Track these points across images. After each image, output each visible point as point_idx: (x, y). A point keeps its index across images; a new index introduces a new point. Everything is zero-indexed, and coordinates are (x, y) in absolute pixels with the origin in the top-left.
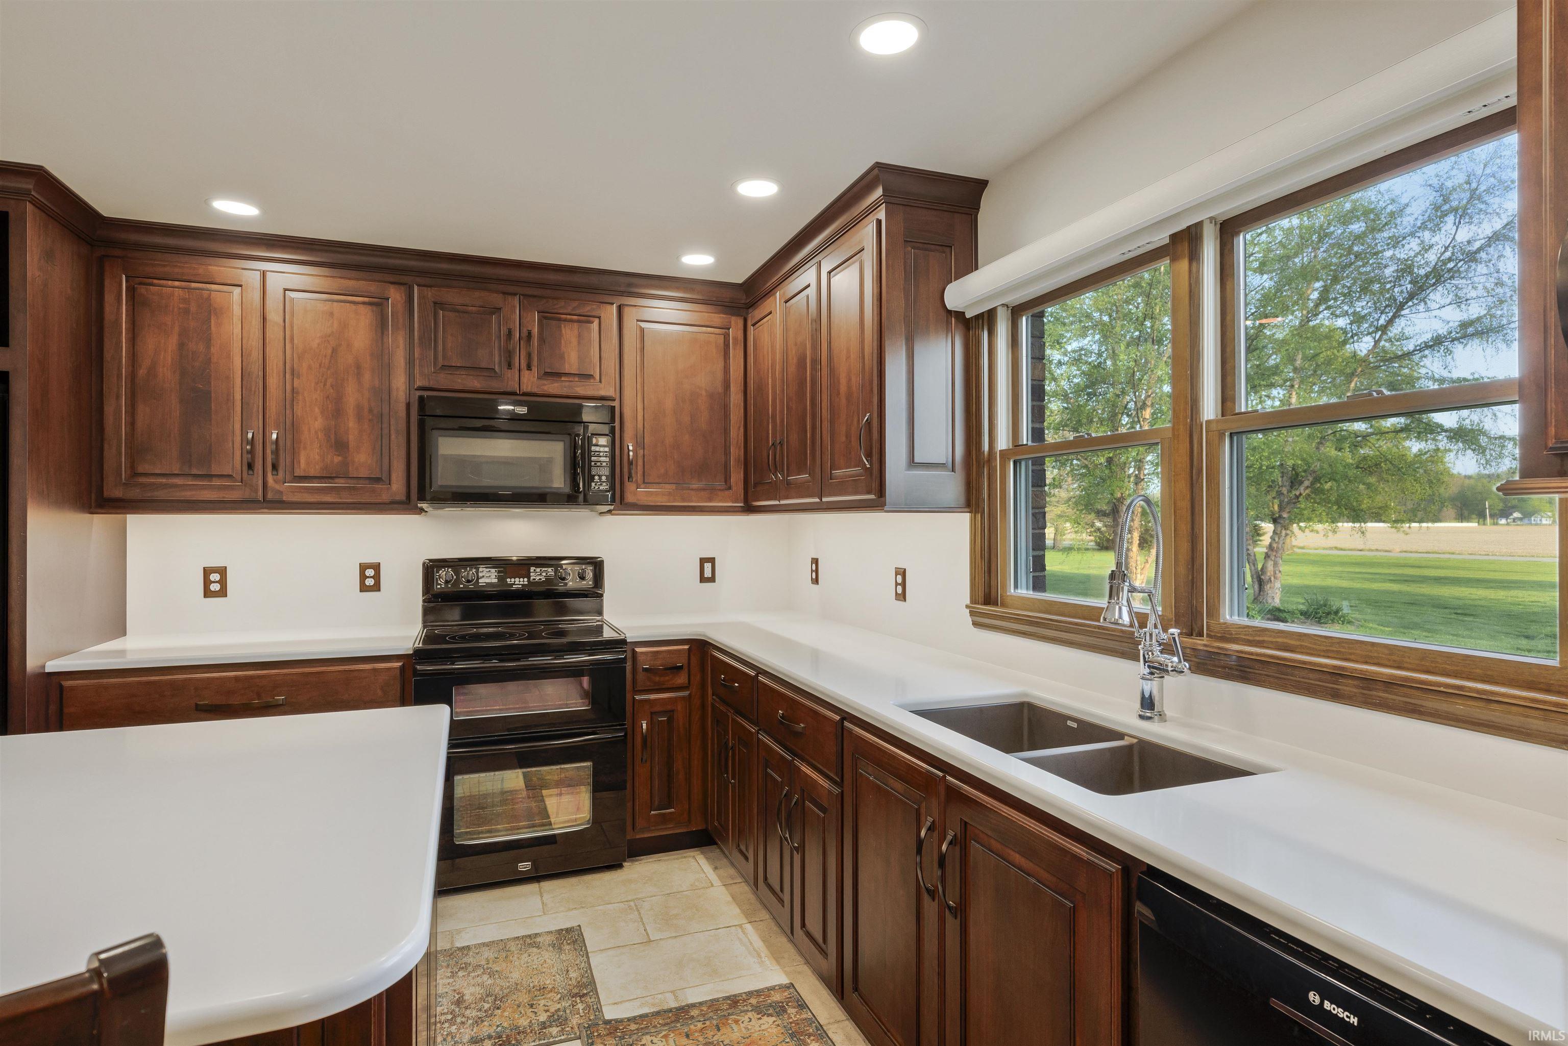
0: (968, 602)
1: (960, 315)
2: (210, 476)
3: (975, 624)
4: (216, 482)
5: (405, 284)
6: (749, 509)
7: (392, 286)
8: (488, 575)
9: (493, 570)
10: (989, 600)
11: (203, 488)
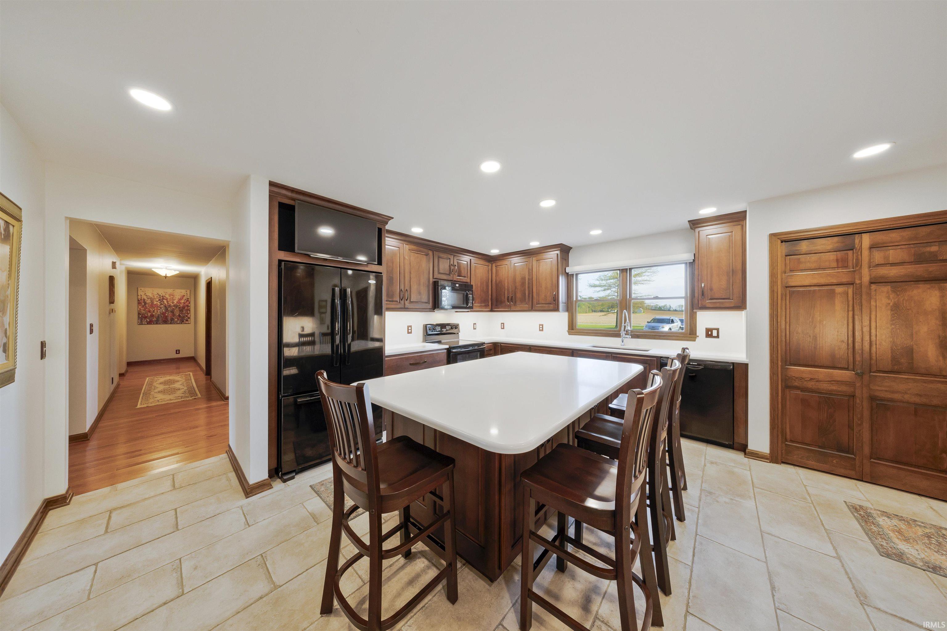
0: (567, 330)
1: (568, 274)
2: (393, 301)
3: (569, 334)
4: (394, 303)
5: (432, 250)
6: (492, 311)
7: (430, 251)
8: (438, 328)
9: (439, 327)
10: (572, 329)
11: (392, 304)
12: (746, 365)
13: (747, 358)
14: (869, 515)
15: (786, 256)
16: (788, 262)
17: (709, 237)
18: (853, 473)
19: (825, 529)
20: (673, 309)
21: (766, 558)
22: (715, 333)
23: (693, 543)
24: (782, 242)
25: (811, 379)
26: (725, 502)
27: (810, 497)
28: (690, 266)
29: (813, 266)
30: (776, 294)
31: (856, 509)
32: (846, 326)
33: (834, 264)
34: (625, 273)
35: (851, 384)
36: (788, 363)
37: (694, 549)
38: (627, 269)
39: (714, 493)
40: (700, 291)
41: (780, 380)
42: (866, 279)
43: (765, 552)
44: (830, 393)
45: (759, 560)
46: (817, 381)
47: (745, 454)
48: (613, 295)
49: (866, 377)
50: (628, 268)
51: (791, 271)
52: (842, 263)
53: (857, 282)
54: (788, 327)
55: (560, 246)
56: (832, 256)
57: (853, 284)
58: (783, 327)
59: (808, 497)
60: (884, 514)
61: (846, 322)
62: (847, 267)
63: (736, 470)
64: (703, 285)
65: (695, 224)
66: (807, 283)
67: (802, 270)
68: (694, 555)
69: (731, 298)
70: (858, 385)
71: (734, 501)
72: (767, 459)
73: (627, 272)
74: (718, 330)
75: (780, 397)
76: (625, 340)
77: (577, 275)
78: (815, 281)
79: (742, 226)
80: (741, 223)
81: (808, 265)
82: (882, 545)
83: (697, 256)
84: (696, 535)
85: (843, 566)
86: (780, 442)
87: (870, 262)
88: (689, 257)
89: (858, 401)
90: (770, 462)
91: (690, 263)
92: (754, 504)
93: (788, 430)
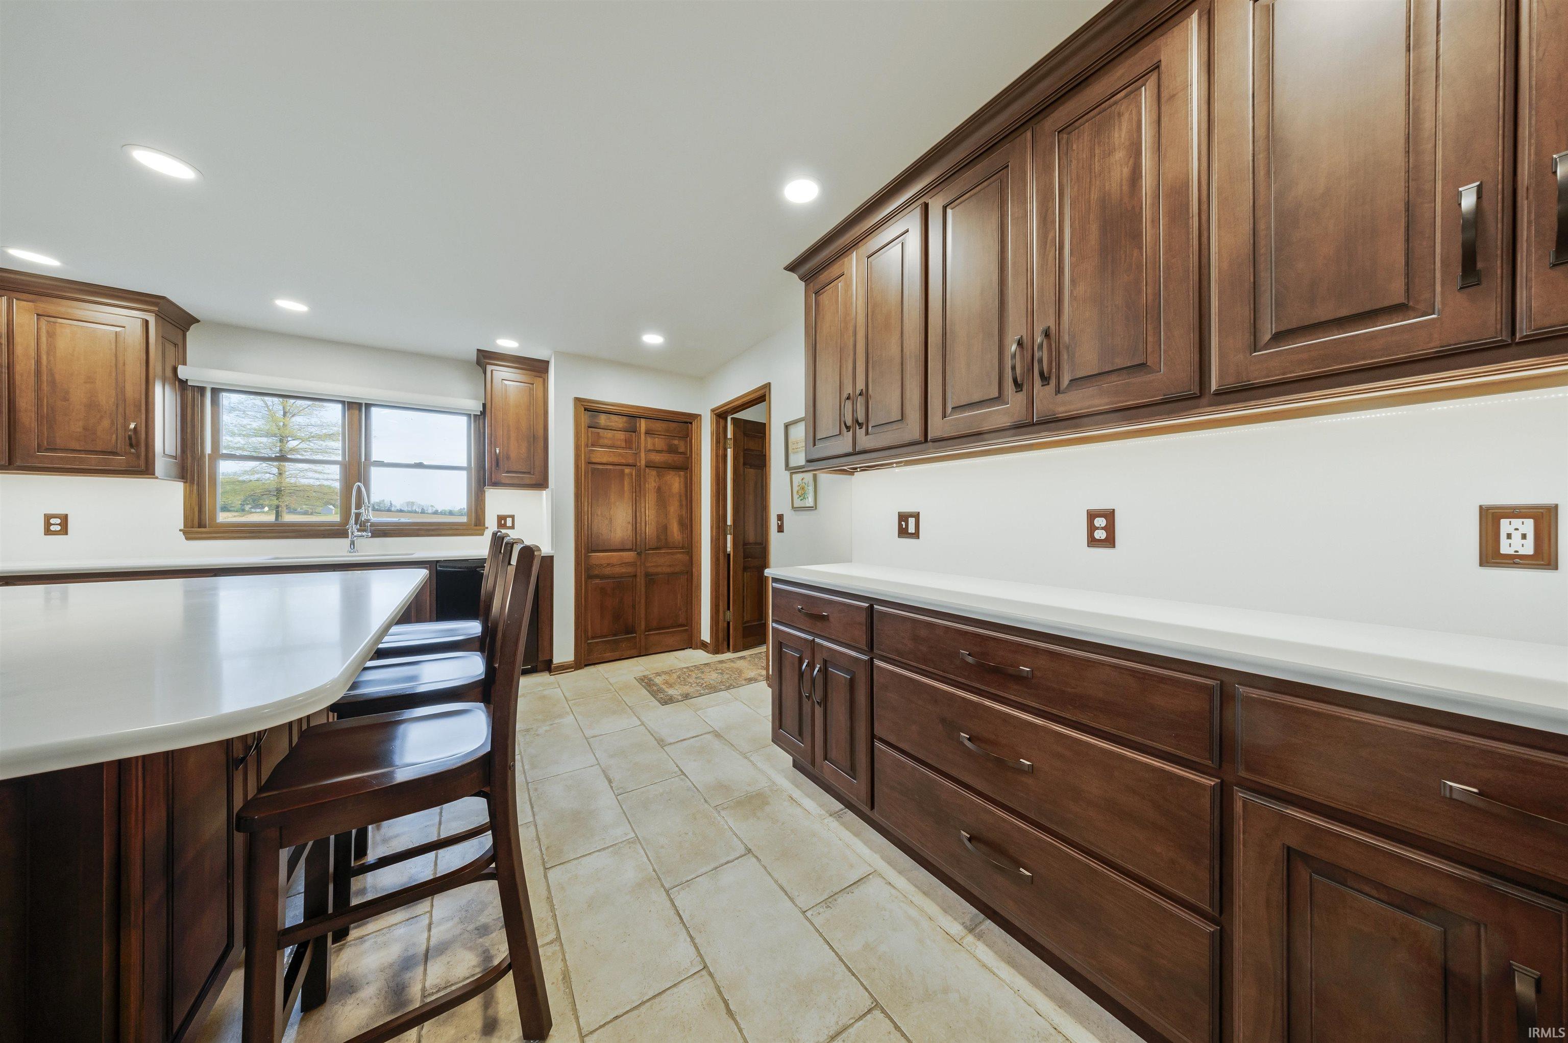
0: (183, 528)
1: (183, 384)
10: (201, 526)
12: (552, 557)
13: (552, 549)
14: (650, 680)
15: (589, 427)
16: (590, 435)
17: (506, 382)
18: (634, 652)
19: (629, 707)
20: (396, 509)
21: (597, 759)
22: (509, 522)
23: (527, 795)
24: (585, 410)
25: (608, 564)
26: (546, 731)
27: (612, 686)
28: (475, 421)
29: (609, 443)
30: (580, 470)
31: (642, 679)
32: (631, 506)
33: (623, 445)
34: (357, 412)
35: (633, 564)
36: (590, 551)
37: (530, 801)
38: (360, 405)
39: (532, 728)
40: (493, 459)
41: (583, 570)
42: (643, 462)
43: (595, 756)
44: (621, 576)
45: (592, 766)
46: (612, 566)
47: (550, 672)
48: (267, 473)
49: (643, 556)
50: (364, 402)
51: (593, 445)
52: (628, 444)
53: (638, 464)
54: (590, 509)
55: (159, 301)
56: (621, 436)
57: (635, 466)
58: (586, 509)
59: (611, 687)
60: (658, 674)
61: (631, 504)
62: (631, 448)
63: (546, 693)
64: (498, 451)
65: (485, 358)
66: (604, 460)
67: (602, 446)
68: (532, 807)
69: (532, 473)
70: (638, 564)
71: (555, 725)
72: (572, 668)
73: (360, 410)
74: (513, 517)
75: (583, 591)
76: (358, 542)
77: (216, 391)
78: (611, 460)
79: (544, 379)
80: (543, 375)
81: (606, 442)
82: (661, 698)
83: (488, 406)
84: (528, 783)
85: (646, 728)
86: (583, 641)
87: (645, 447)
88: (475, 406)
89: (638, 580)
90: (575, 670)
91: (475, 416)
92: (573, 717)
93: (590, 626)
